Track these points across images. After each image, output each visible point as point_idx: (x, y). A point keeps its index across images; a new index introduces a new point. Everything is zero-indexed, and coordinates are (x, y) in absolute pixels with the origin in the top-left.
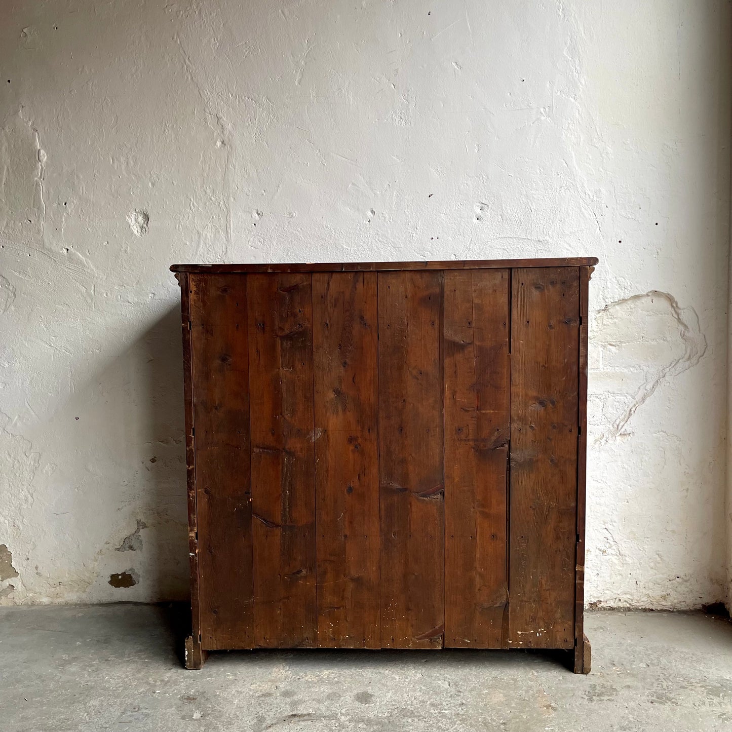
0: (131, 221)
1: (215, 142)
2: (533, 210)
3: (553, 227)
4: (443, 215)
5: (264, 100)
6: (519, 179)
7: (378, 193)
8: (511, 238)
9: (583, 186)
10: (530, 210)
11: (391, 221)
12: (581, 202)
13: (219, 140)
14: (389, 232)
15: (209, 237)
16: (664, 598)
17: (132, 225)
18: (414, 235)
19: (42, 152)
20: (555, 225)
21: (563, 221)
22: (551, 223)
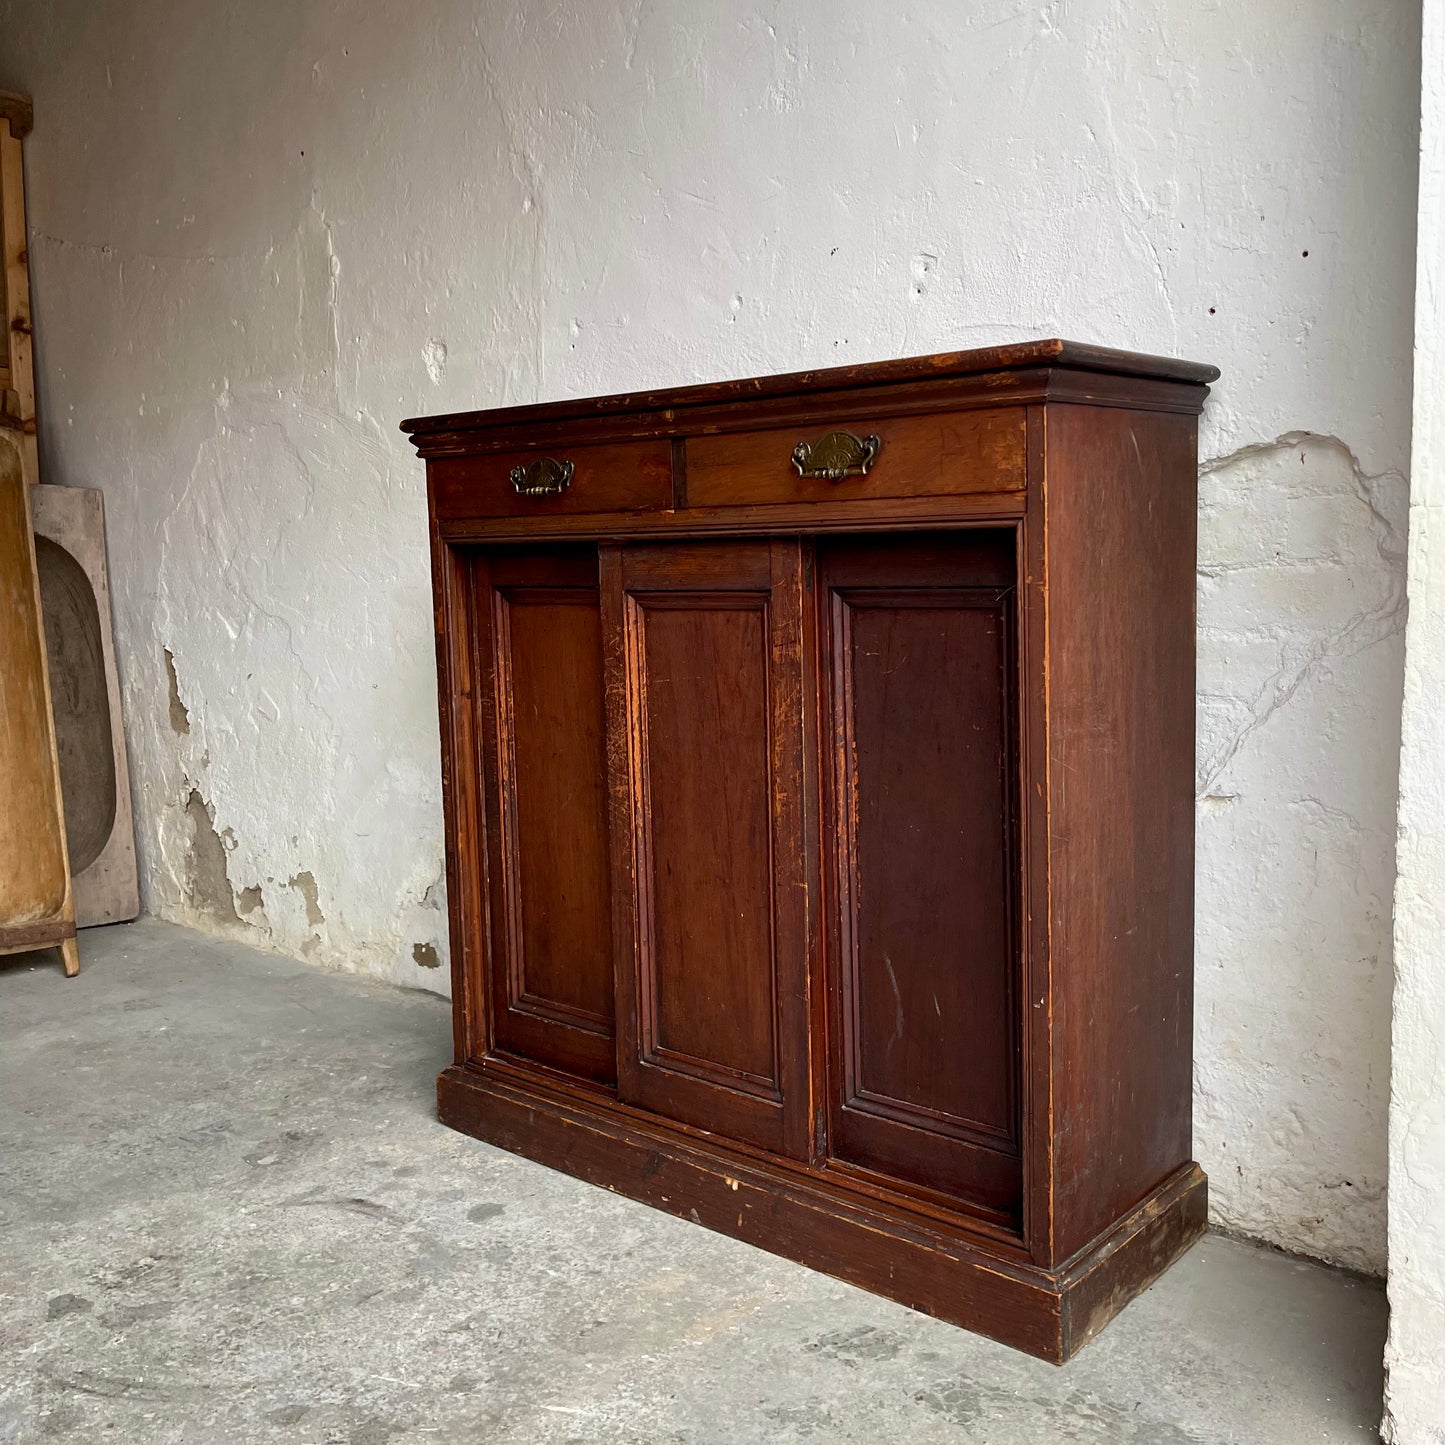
0: (429, 359)
1: (522, 204)
2: (1022, 257)
3: (1063, 293)
4: (854, 291)
5: (584, 109)
6: (994, 188)
7: (748, 259)
8: (980, 326)
9: (1128, 182)
10: (1017, 258)
11: (768, 314)
12: (1123, 225)
13: (527, 199)
14: (766, 337)
15: (515, 376)
16: (1308, 1225)
17: (428, 364)
18: (806, 339)
19: (334, 258)
20: (1068, 285)
21: (1084, 273)
22: (1060, 284)
